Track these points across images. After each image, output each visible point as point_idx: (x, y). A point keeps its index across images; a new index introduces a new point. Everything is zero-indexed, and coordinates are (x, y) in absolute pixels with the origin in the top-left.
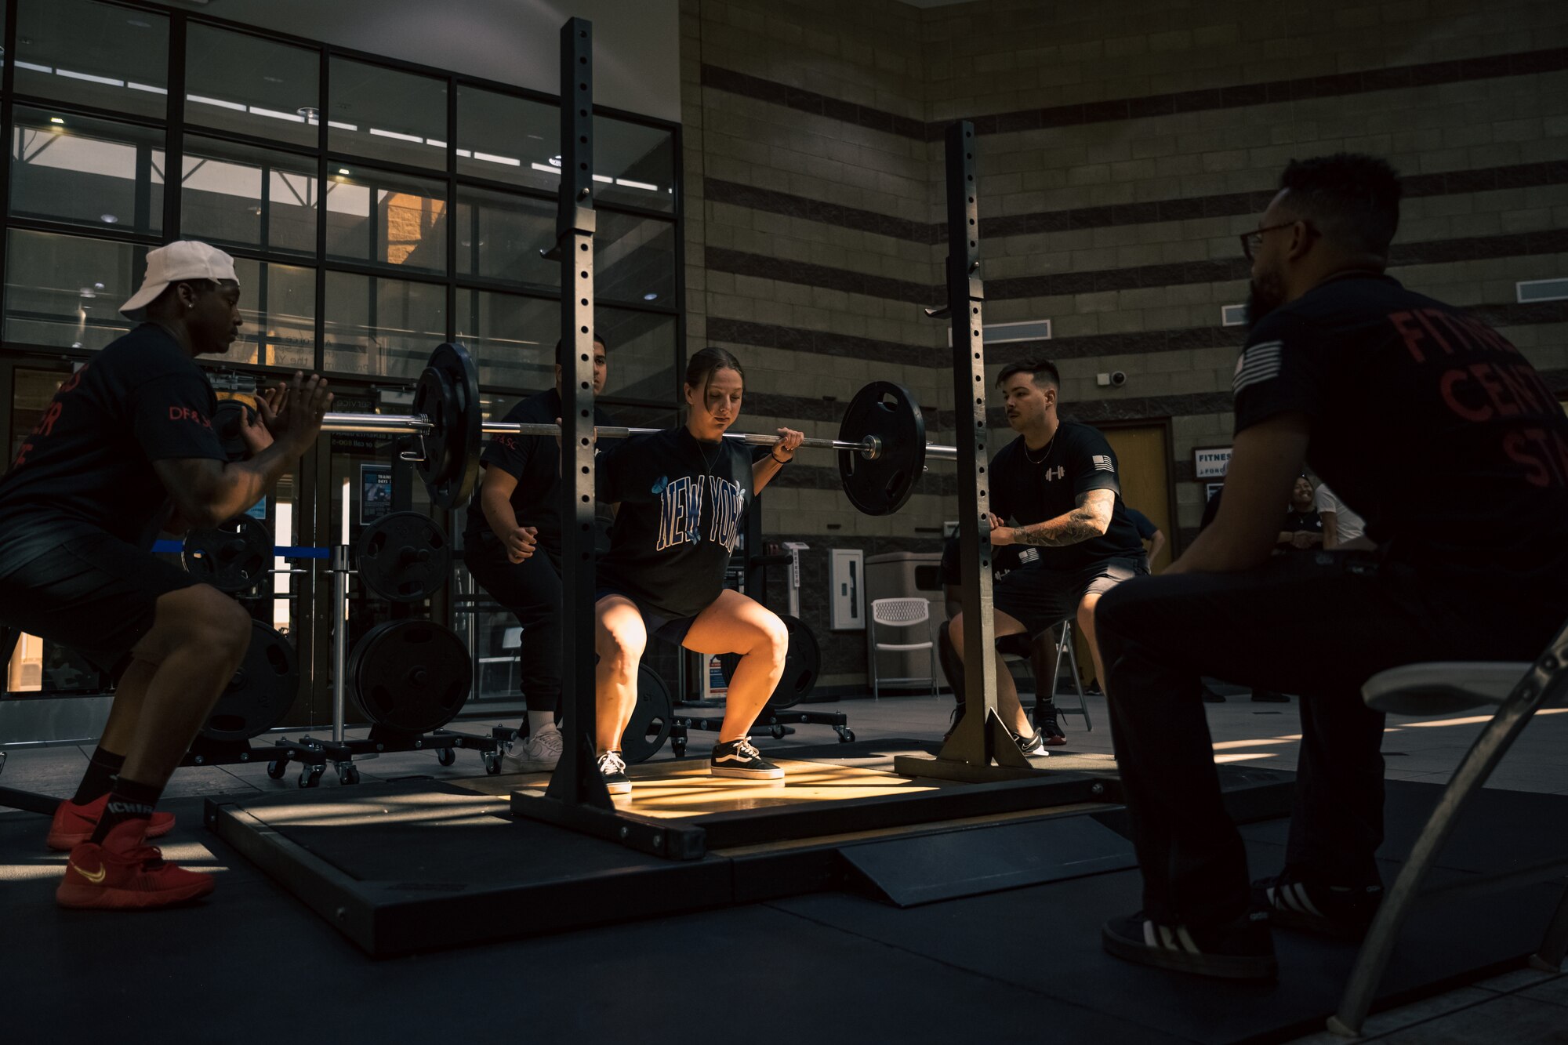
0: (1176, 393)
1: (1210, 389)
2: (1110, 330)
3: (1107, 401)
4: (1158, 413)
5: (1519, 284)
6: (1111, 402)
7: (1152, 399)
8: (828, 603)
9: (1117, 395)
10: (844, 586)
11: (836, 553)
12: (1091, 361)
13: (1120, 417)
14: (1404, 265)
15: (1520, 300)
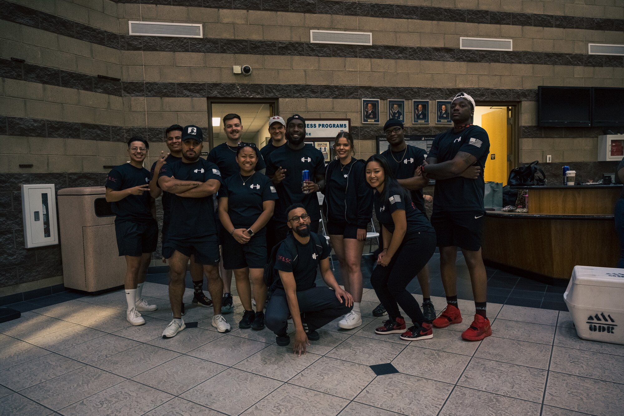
0: (282, 83)
1: (302, 82)
2: (241, 36)
3: (239, 84)
4: (271, 95)
5: (461, 38)
6: (242, 85)
7: (267, 86)
8: (23, 227)
9: (245, 81)
10: (37, 214)
11: (26, 188)
12: (228, 56)
13: (247, 96)
14: (408, 19)
15: (461, 48)
